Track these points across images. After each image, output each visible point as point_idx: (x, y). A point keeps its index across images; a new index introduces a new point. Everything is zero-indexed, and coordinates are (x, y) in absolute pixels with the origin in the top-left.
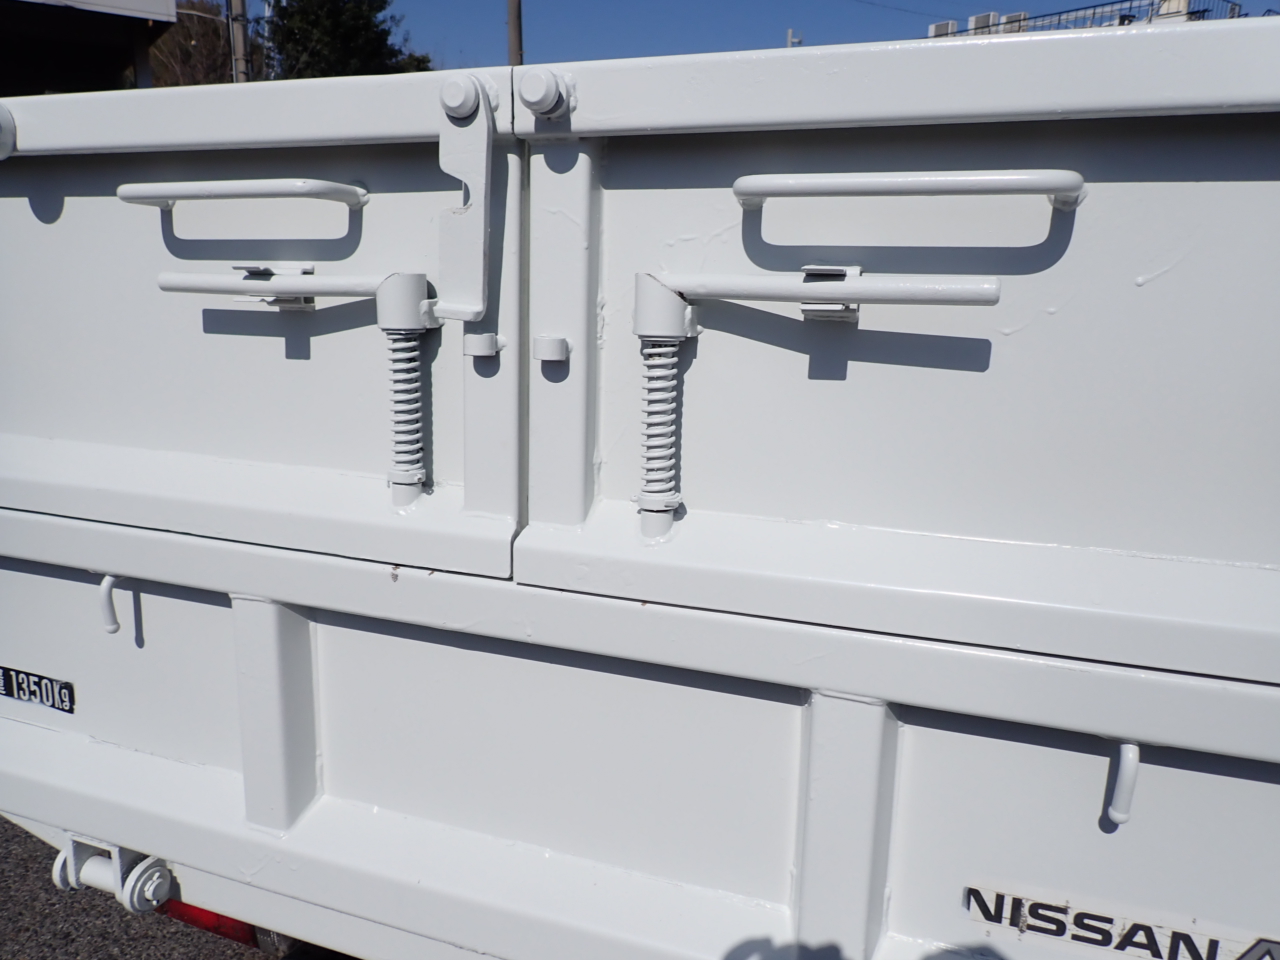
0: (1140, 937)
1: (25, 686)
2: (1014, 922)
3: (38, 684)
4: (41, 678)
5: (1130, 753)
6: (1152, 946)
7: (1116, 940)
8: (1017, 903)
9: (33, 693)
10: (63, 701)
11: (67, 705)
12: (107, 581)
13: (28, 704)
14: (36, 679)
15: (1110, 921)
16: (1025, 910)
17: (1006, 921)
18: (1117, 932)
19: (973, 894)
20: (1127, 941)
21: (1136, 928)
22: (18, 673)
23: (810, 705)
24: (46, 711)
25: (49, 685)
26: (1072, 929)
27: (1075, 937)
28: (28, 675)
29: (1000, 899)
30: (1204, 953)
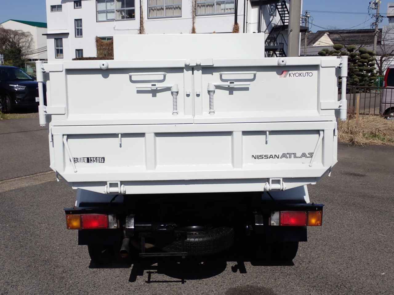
0: (271, 156)
1: (92, 160)
2: (258, 158)
3: (96, 159)
4: (96, 158)
5: (268, 133)
6: (273, 157)
7: (269, 158)
8: (258, 156)
9: (95, 161)
10: (102, 161)
11: (103, 161)
13: (93, 163)
14: (95, 158)
15: (268, 155)
16: (259, 156)
17: (257, 158)
18: (269, 156)
19: (253, 156)
20: (270, 157)
21: (271, 155)
22: (91, 158)
23: (233, 135)
24: (98, 164)
25: (99, 159)
26: (264, 157)
27: (265, 158)
28: (93, 158)
29: (256, 156)
30: (278, 157)
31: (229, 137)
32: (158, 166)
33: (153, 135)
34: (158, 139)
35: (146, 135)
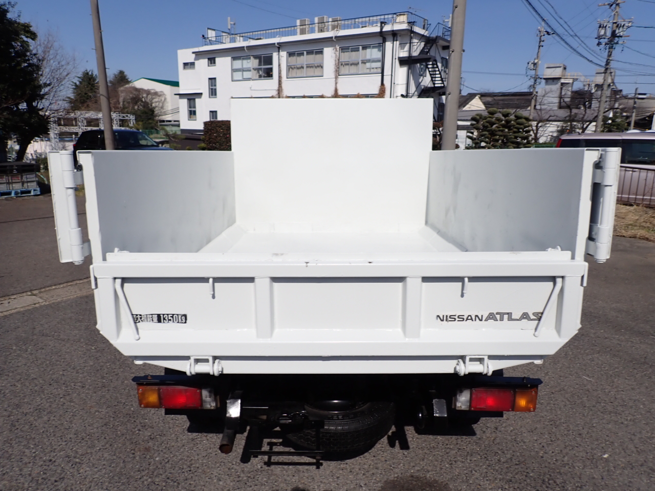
0: (469, 318)
1: (166, 318)
2: (446, 320)
3: (172, 317)
4: (173, 315)
5: (466, 280)
6: (472, 319)
7: (465, 319)
8: (447, 316)
9: (170, 320)
10: (182, 320)
11: (184, 321)
12: (211, 280)
13: (168, 324)
14: (171, 315)
15: (463, 316)
16: (448, 317)
17: (445, 321)
18: (465, 318)
19: (438, 316)
20: (467, 319)
21: (469, 316)
22: (164, 315)
23: (406, 282)
24: (176, 324)
25: (177, 316)
26: (457, 319)
27: (458, 321)
28: (168, 315)
29: (443, 316)
30: (480, 318)
31: (400, 285)
32: (277, 330)
33: (268, 280)
34: (276, 285)
35: (256, 280)
